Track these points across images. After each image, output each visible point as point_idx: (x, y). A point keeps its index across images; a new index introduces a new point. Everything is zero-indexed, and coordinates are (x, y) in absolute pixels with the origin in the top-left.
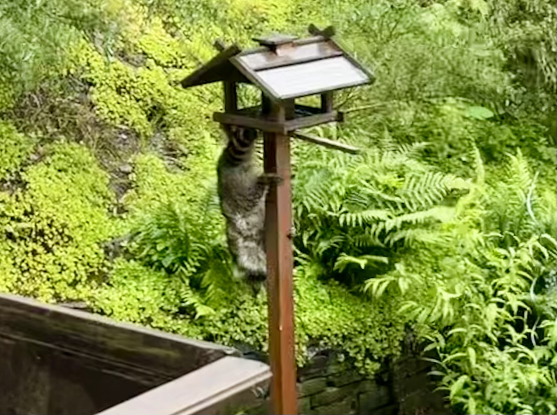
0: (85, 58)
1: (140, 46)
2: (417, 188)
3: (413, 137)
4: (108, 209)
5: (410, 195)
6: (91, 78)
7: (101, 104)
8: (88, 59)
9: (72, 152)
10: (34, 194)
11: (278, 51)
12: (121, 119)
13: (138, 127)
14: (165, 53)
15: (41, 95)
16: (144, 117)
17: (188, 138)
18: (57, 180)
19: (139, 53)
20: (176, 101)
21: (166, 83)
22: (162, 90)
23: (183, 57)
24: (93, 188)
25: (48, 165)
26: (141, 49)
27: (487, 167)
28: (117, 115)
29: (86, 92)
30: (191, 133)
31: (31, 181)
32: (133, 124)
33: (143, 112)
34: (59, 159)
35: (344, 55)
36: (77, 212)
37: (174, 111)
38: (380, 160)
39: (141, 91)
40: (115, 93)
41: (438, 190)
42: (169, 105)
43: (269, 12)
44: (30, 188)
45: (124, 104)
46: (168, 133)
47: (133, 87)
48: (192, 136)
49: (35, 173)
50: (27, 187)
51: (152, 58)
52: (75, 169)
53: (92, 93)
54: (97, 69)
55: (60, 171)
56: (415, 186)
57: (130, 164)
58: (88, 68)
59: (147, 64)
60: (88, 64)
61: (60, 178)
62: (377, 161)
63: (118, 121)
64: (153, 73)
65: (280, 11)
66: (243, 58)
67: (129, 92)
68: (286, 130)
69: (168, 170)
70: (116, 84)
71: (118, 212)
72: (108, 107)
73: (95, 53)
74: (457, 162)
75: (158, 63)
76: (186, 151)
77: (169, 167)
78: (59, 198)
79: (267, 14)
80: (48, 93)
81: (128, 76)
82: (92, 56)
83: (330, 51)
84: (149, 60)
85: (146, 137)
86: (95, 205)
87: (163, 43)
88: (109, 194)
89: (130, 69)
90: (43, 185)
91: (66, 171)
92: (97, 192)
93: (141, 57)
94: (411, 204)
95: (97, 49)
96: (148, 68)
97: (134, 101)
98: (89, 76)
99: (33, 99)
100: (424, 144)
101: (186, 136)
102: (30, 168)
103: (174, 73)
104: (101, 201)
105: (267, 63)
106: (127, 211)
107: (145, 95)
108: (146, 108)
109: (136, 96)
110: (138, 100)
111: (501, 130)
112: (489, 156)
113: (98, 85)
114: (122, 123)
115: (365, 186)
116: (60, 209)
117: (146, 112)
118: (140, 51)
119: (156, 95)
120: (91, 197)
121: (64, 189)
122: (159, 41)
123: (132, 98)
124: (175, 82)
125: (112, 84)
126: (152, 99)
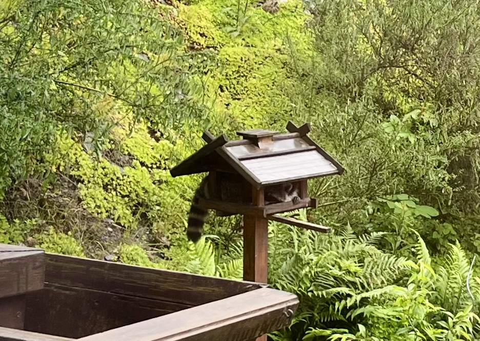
0: (74, 157)
1: (126, 148)
5: (368, 276)
6: (79, 176)
7: (89, 199)
8: (76, 158)
9: (60, 242)
13: (122, 222)
14: (150, 155)
15: (31, 190)
16: (128, 212)
17: (170, 232)
19: (125, 155)
20: (159, 199)
21: (150, 182)
22: (146, 187)
23: (167, 159)
26: (127, 151)
28: (103, 210)
29: (75, 188)
32: (119, 217)
33: (129, 208)
37: (158, 208)
38: (343, 248)
39: (127, 188)
40: (101, 189)
41: (392, 270)
42: (153, 202)
43: (246, 122)
45: (111, 200)
46: (151, 228)
47: (120, 185)
48: (174, 230)
51: (137, 159)
53: (80, 189)
54: (85, 167)
56: (373, 268)
57: (116, 254)
58: (76, 167)
59: (133, 164)
60: (77, 163)
62: (340, 248)
63: (105, 215)
64: (139, 172)
67: (115, 190)
69: (150, 259)
72: (95, 202)
73: (84, 153)
75: (142, 164)
76: (168, 243)
77: (152, 257)
81: (115, 174)
82: (81, 156)
84: (135, 161)
87: (147, 146)
89: (117, 168)
93: (127, 158)
94: (369, 285)
95: (85, 150)
96: (134, 167)
97: (119, 198)
98: (77, 173)
99: (23, 192)
101: (169, 229)
103: (158, 174)
107: (130, 193)
108: (131, 204)
109: (122, 192)
110: (123, 197)
113: (86, 182)
114: (108, 217)
115: (330, 269)
117: (131, 208)
119: (141, 193)
122: (144, 144)
123: (119, 194)
124: (159, 181)
125: (100, 181)
126: (137, 195)
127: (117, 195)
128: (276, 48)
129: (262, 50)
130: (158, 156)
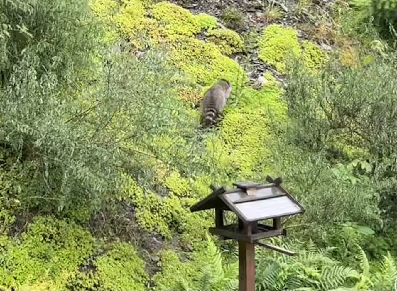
0: (133, 190)
2: (329, 275)
3: (327, 244)
4: (145, 284)
5: (325, 280)
7: (142, 218)
9: (123, 248)
10: (100, 273)
11: (248, 192)
12: (153, 228)
13: (163, 233)
14: (180, 188)
15: (106, 213)
16: (167, 227)
17: (193, 241)
18: (114, 265)
20: (186, 218)
21: (180, 206)
22: (178, 210)
24: (136, 271)
25: (109, 255)
26: (166, 185)
27: (371, 262)
28: (151, 226)
29: (132, 211)
30: (195, 238)
31: (99, 265)
32: (160, 232)
34: (116, 252)
35: (287, 195)
36: (126, 285)
37: (185, 224)
38: (307, 258)
39: (165, 211)
40: (149, 212)
41: (341, 277)
42: (182, 220)
44: (98, 270)
45: (155, 219)
46: (181, 238)
47: (161, 209)
48: (195, 240)
49: (101, 261)
50: (96, 269)
51: (172, 191)
52: (125, 259)
53: (136, 212)
54: (139, 197)
55: (116, 259)
56: (328, 273)
57: (158, 256)
58: (134, 196)
59: (169, 195)
60: (134, 194)
61: (116, 264)
62: (305, 258)
63: (151, 229)
64: (173, 200)
65: (248, 164)
66: (227, 195)
67: (158, 212)
68: (252, 239)
69: (181, 261)
70: (150, 207)
71: (150, 286)
72: (145, 220)
73: (139, 187)
74: (353, 260)
75: (176, 194)
76: (192, 249)
77: (182, 258)
78: (115, 277)
79: (241, 166)
80: (110, 211)
81: (158, 202)
82: (137, 189)
83: (278, 193)
84: (170, 192)
85: (168, 239)
86: (137, 281)
88: (145, 275)
89: (159, 197)
90: (106, 268)
91: (119, 259)
92: (138, 273)
93: (165, 190)
94: (325, 286)
96: (170, 197)
97: (161, 218)
98: (135, 201)
99: (101, 215)
100: (333, 248)
101: (192, 239)
102: (99, 258)
103: (185, 201)
104: (140, 279)
105: (241, 199)
106: (156, 285)
107: (168, 214)
108: (168, 222)
109: (162, 214)
110: (163, 217)
111: (379, 240)
112: (371, 255)
113: (140, 207)
114: (154, 230)
115: (298, 274)
116: (116, 283)
117: (168, 224)
118: (165, 187)
120: (134, 276)
121: (118, 271)
124: (185, 206)
125: (148, 207)
126: (172, 216)
127: (159, 216)
128: (261, 113)
129: (252, 115)
130: (185, 189)
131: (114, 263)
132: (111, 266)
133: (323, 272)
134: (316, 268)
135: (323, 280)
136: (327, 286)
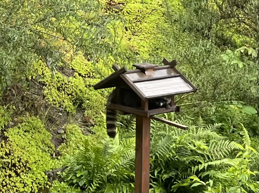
0: (41, 71)
1: (71, 65)
3: (215, 121)
4: (51, 153)
5: (212, 152)
6: (44, 82)
7: (49, 96)
8: (43, 71)
9: (32, 121)
10: (12, 144)
11: (146, 72)
13: (68, 109)
14: (84, 69)
15: (17, 90)
16: (71, 104)
17: (95, 116)
18: (24, 137)
19: (70, 69)
20: (89, 96)
21: (84, 86)
22: (81, 89)
23: (94, 72)
24: (43, 142)
25: (19, 128)
26: (71, 67)
27: (252, 139)
28: (57, 103)
29: (41, 89)
30: (96, 114)
31: (10, 137)
32: (66, 107)
33: (71, 101)
34: (25, 125)
35: (181, 76)
36: (34, 155)
37: (88, 101)
38: (197, 133)
39: (71, 90)
40: (56, 90)
41: (227, 149)
42: (85, 98)
43: (140, 50)
45: (61, 96)
46: (84, 113)
47: (67, 88)
49: (12, 132)
50: (8, 140)
51: (77, 72)
52: (34, 131)
53: (44, 90)
54: (47, 77)
55: (25, 132)
56: (215, 147)
57: (63, 129)
58: (42, 76)
59: (74, 75)
60: (43, 74)
61: (26, 136)
62: (195, 133)
63: (57, 106)
64: (77, 80)
65: (146, 49)
66: (128, 75)
67: (64, 90)
68: (148, 115)
69: (83, 134)
70: (57, 85)
71: (56, 155)
72: (52, 98)
73: (47, 68)
74: (237, 136)
75: (80, 75)
76: (93, 123)
77: (84, 132)
78: (25, 146)
80: (20, 89)
81: (64, 81)
82: (45, 70)
83: (173, 74)
84: (75, 73)
85: (72, 115)
86: (44, 151)
87: (83, 64)
88: (52, 145)
89: (65, 77)
90: (16, 139)
91: (28, 132)
92: (45, 144)
93: (71, 71)
94: (212, 157)
95: (48, 66)
96: (75, 77)
97: (66, 95)
98: (43, 80)
99: (13, 91)
100: (221, 124)
102: (10, 130)
103: (88, 81)
104: (47, 149)
105: (140, 78)
106: (61, 155)
107: (72, 92)
108: (73, 99)
109: (68, 92)
110: (68, 95)
113: (48, 86)
114: (60, 106)
116: (25, 153)
119: (78, 92)
120: (42, 147)
121: (27, 142)
122: (81, 63)
123: (66, 93)
124: (89, 85)
125: (55, 85)
126: (76, 94)
127: (65, 94)
128: (159, 4)
129: (151, 5)
130: (89, 70)
131: (23, 134)
132: (20, 137)
133: (210, 145)
134: (205, 142)
135: (210, 152)
136: (214, 157)
